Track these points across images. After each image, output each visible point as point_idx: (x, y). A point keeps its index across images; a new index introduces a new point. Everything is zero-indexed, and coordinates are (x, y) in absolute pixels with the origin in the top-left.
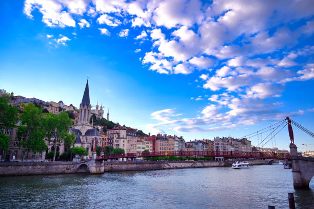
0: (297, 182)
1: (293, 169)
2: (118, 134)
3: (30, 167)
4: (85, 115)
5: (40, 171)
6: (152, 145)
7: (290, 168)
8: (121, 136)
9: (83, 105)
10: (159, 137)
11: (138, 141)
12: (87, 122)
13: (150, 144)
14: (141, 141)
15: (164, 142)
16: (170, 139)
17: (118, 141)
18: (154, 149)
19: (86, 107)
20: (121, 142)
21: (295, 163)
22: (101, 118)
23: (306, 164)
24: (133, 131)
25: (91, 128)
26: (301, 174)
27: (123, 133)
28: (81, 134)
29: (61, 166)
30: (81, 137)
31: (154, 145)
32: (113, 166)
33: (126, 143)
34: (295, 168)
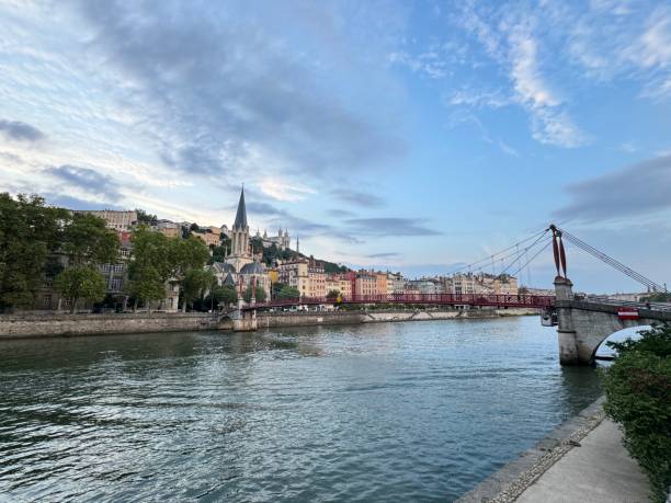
0: (566, 352)
1: (560, 327)
2: (296, 270)
3: (143, 321)
4: (240, 242)
5: (159, 327)
6: (350, 286)
7: (553, 325)
8: (300, 273)
9: (236, 226)
10: (362, 274)
11: (328, 280)
12: (245, 253)
13: (348, 285)
14: (333, 280)
15: (370, 282)
16: (379, 277)
17: (295, 282)
18: (354, 292)
19: (240, 230)
20: (300, 283)
21: (565, 314)
22: (284, 248)
23: (587, 318)
24: (319, 263)
25: (251, 262)
26: (575, 337)
27: (303, 268)
28: (233, 270)
29: (191, 320)
30: (233, 276)
31: (354, 286)
32: (278, 319)
33: (307, 284)
34: (564, 325)
